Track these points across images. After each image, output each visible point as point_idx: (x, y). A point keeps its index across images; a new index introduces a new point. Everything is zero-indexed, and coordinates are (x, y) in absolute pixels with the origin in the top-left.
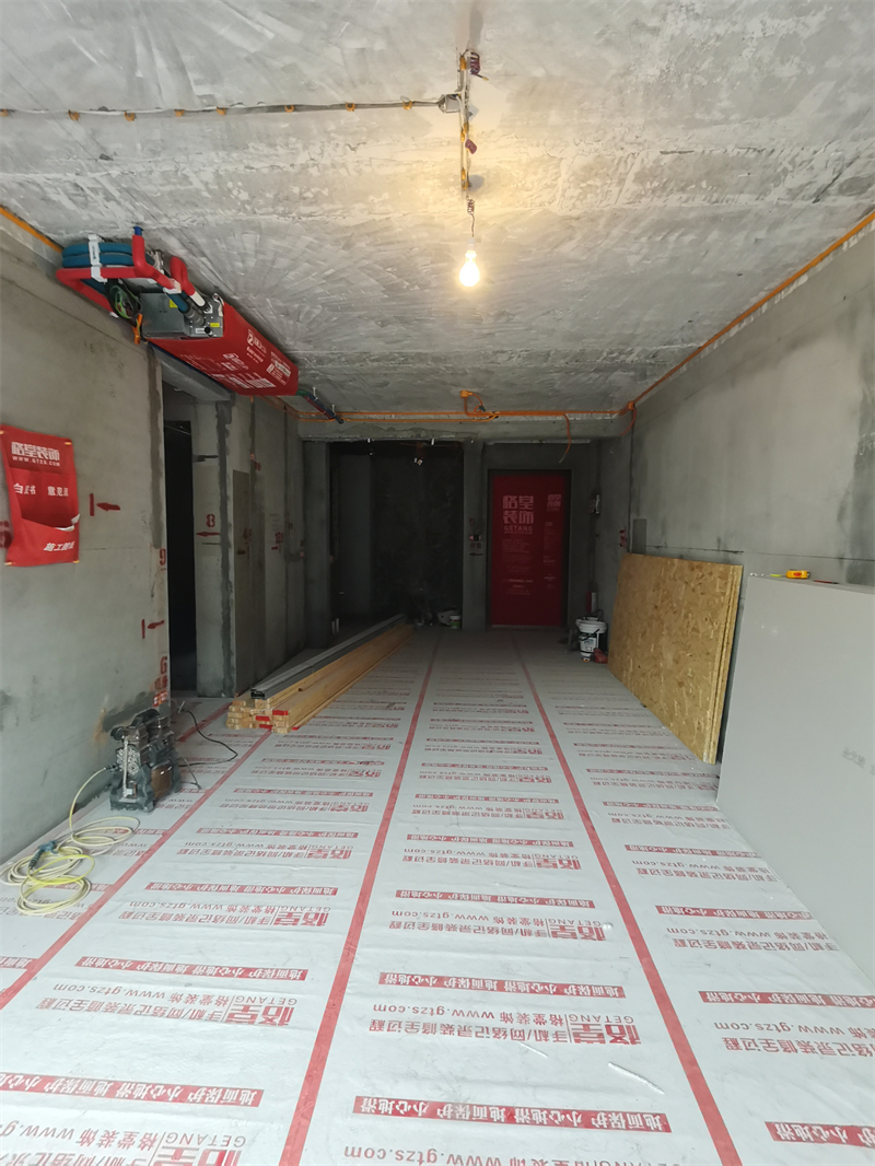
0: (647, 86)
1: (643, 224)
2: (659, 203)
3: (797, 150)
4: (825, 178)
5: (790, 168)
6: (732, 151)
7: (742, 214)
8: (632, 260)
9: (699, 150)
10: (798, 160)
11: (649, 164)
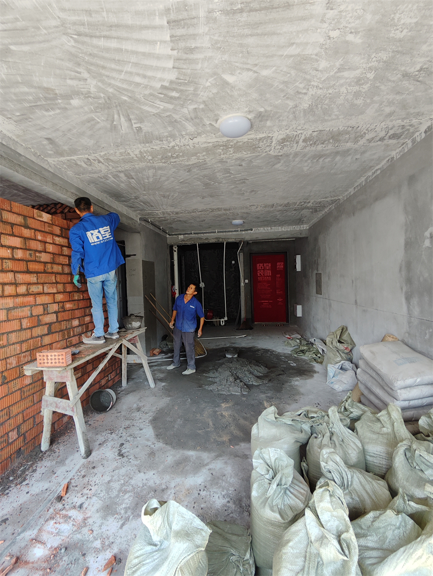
0: (304, 110)
1: (308, 156)
2: (313, 148)
3: (368, 126)
4: (382, 134)
5: (367, 132)
6: (341, 128)
7: (348, 150)
8: (305, 169)
9: (328, 129)
10: (370, 129)
11: (308, 136)
